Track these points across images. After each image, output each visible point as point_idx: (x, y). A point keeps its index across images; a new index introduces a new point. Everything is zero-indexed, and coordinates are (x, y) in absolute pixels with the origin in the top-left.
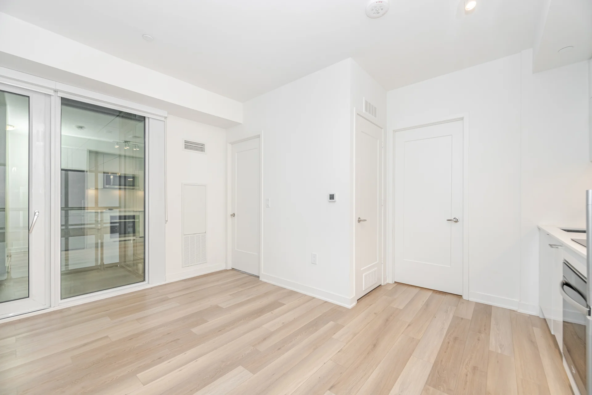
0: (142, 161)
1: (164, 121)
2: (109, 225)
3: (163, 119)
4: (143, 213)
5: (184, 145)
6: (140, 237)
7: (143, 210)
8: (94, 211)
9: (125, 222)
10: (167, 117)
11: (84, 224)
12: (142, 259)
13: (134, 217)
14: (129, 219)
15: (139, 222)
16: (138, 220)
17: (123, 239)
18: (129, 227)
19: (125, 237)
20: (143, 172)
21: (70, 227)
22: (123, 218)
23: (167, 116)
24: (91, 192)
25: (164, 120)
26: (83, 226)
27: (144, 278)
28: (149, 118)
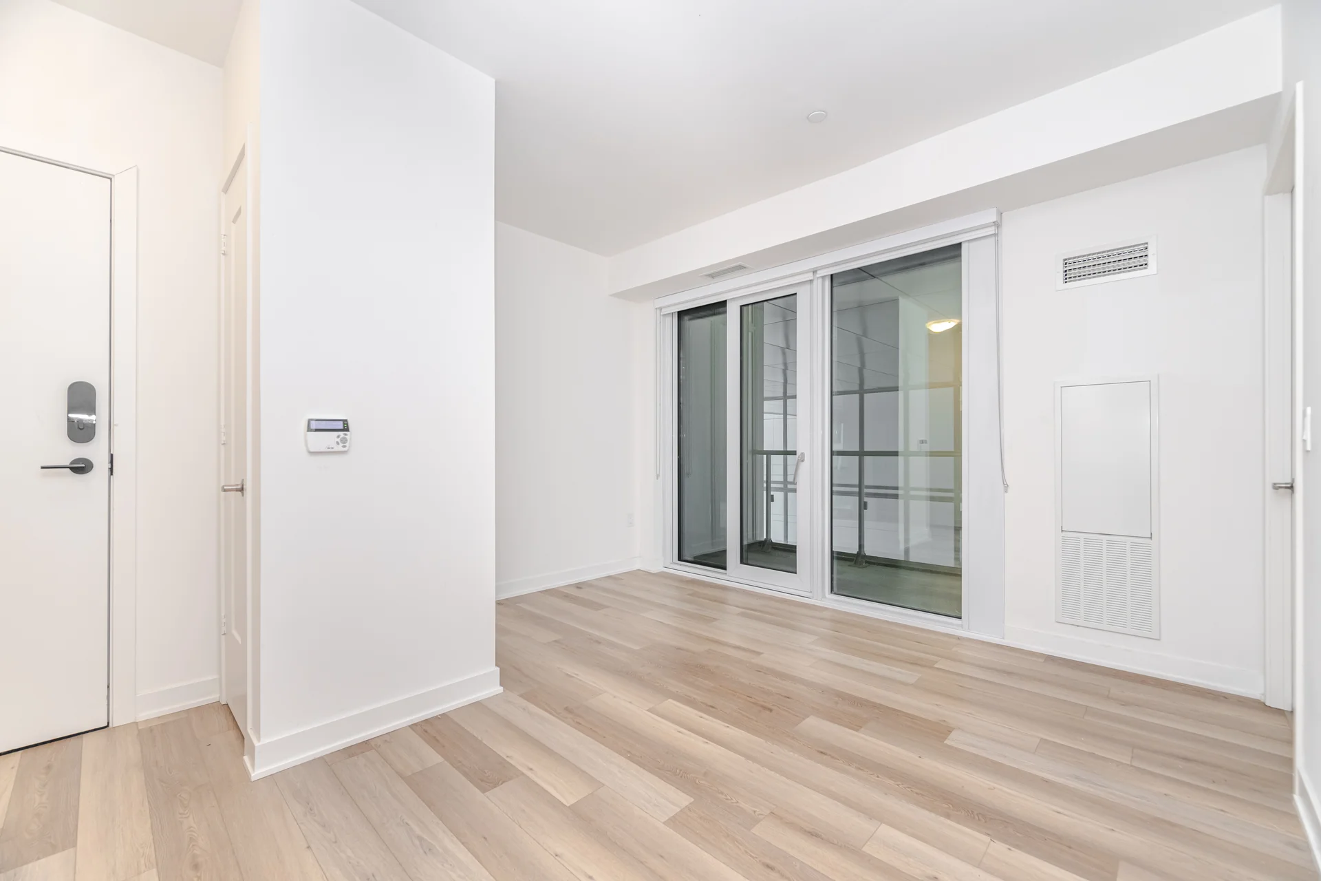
1: (995, 235)
3: (992, 231)
10: (999, 221)
23: (995, 219)
25: (995, 232)
28: (967, 243)
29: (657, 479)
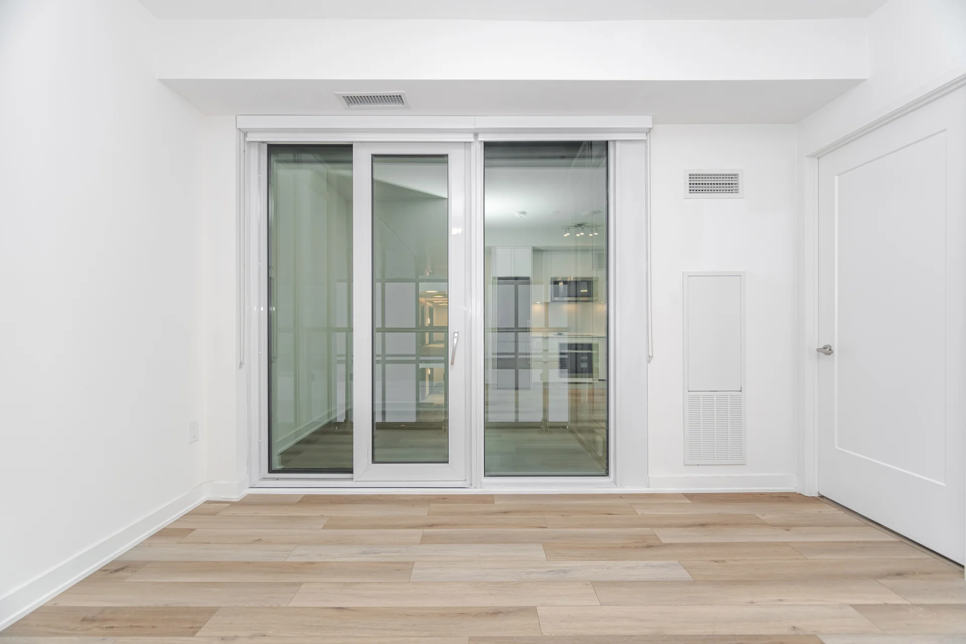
0: (603, 257)
1: (645, 141)
2: (557, 357)
3: (643, 137)
4: (605, 340)
5: (688, 185)
6: (599, 380)
7: (604, 335)
8: (541, 335)
9: (576, 353)
10: (650, 129)
11: (529, 354)
12: (602, 421)
13: (590, 346)
14: (582, 349)
15: (598, 354)
16: (596, 352)
17: (574, 380)
18: (582, 361)
19: (576, 377)
20: (604, 272)
21: (520, 357)
22: (574, 346)
23: (651, 126)
24: (537, 309)
25: (645, 138)
26: (528, 357)
27: (607, 469)
28: (614, 141)
29: (240, 367)
